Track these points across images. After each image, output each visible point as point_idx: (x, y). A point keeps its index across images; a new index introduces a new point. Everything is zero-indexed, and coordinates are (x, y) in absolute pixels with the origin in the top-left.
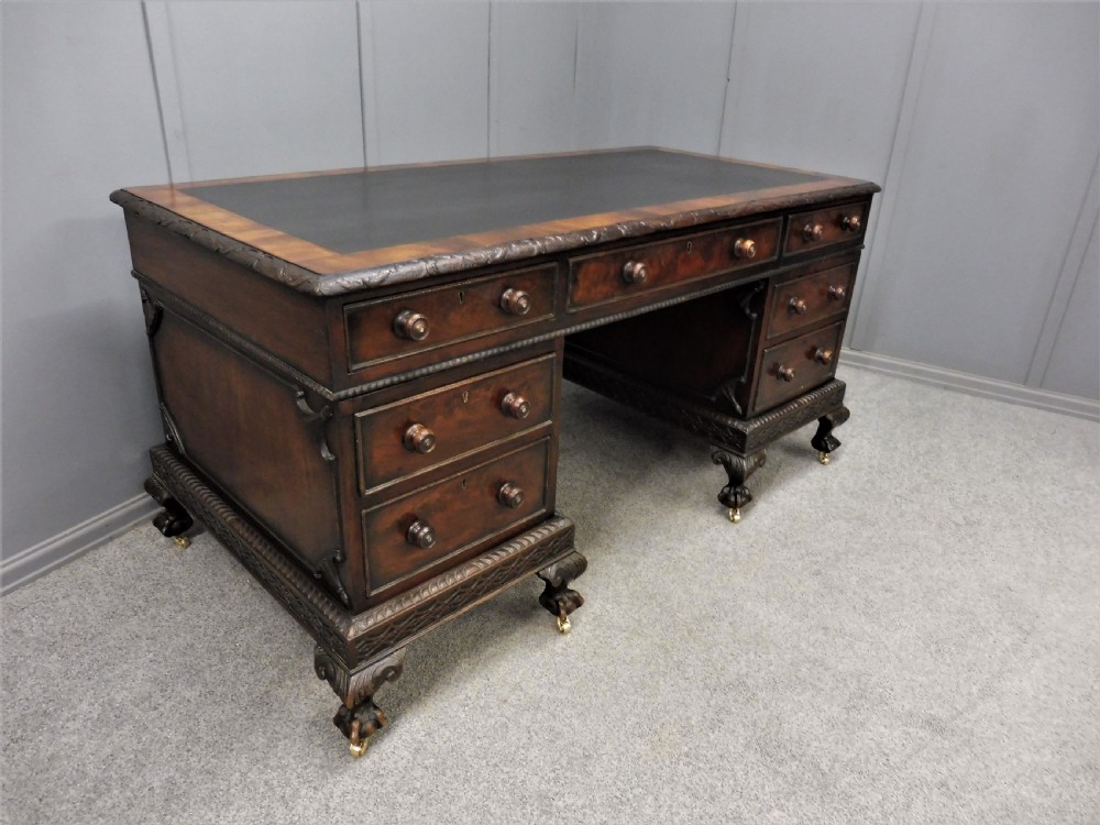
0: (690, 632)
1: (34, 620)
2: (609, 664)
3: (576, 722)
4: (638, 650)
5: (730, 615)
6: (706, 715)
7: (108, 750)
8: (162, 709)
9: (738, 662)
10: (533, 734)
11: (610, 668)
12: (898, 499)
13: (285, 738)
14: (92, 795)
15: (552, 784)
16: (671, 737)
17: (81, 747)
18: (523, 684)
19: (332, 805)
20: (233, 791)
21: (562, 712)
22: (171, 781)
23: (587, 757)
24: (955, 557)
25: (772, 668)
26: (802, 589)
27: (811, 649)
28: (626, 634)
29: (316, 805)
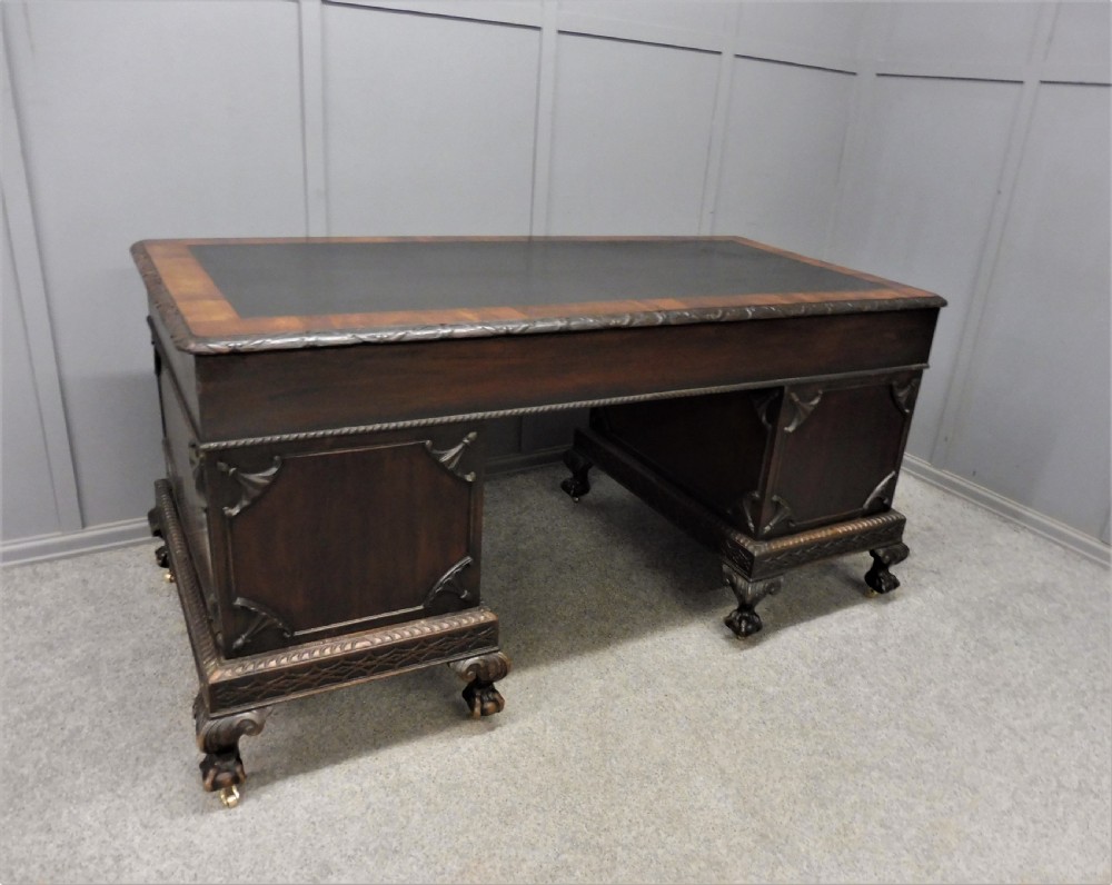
0: (609, 781)
1: (103, 576)
2: (497, 780)
3: (417, 817)
4: (539, 778)
5: (667, 782)
6: (545, 865)
7: (62, 689)
8: (121, 673)
9: (630, 831)
10: (370, 811)
11: (495, 784)
12: (1006, 732)
13: (182, 730)
14: (25, 717)
15: (343, 860)
16: (490, 870)
17: (49, 679)
18: (403, 767)
19: (164, 796)
20: (111, 754)
21: (413, 804)
22: (79, 730)
23: (396, 852)
24: (1018, 821)
25: (660, 852)
26: (778, 786)
27: (724, 851)
28: (542, 759)
29: (153, 791)
